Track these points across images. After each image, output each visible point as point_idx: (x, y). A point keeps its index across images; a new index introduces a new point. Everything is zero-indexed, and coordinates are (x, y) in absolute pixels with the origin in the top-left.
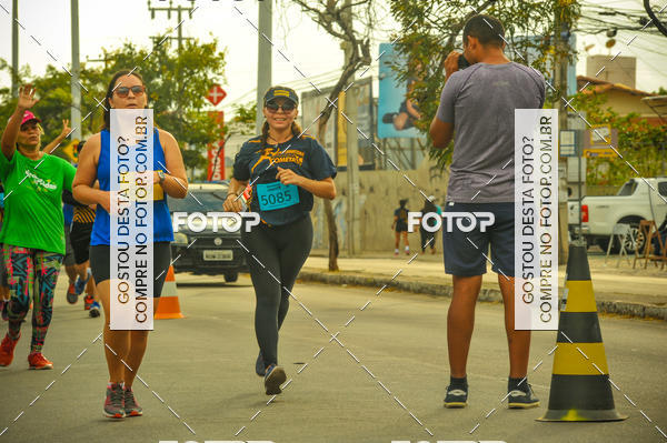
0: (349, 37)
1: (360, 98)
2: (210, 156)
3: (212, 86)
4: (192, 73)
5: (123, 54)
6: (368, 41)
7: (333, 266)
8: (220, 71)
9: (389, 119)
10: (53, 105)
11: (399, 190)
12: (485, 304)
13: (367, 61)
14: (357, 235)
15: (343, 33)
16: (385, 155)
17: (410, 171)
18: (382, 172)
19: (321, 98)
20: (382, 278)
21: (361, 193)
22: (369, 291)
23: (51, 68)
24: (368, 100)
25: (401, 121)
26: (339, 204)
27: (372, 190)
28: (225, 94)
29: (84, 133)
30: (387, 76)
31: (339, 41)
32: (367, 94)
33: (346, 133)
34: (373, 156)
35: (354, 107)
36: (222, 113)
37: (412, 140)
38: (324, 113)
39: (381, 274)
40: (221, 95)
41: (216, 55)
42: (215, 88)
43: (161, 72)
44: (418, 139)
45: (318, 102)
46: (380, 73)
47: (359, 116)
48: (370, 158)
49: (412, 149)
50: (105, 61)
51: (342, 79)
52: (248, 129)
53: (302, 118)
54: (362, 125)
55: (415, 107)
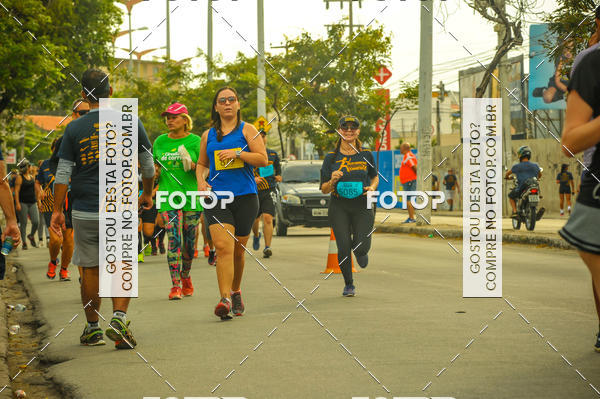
0: (502, 21)
1: (512, 75)
2: (378, 130)
3: (380, 67)
4: (362, 56)
5: (301, 43)
6: (520, 23)
8: (387, 54)
9: (538, 93)
10: (242, 87)
11: (548, 156)
13: (519, 41)
15: (497, 16)
16: (536, 125)
18: (533, 141)
19: (476, 75)
22: (523, 247)
23: (240, 54)
24: (519, 76)
25: (550, 95)
28: (390, 74)
29: (268, 111)
30: (537, 55)
31: (493, 24)
32: (519, 72)
34: (525, 127)
36: (388, 90)
37: (560, 111)
38: (479, 89)
40: (387, 74)
41: (383, 39)
42: (382, 69)
43: (335, 57)
45: (474, 79)
46: (531, 50)
48: (521, 128)
49: (560, 119)
50: (287, 47)
51: (495, 58)
52: (413, 105)
53: (459, 93)
54: (513, 99)
55: (563, 82)
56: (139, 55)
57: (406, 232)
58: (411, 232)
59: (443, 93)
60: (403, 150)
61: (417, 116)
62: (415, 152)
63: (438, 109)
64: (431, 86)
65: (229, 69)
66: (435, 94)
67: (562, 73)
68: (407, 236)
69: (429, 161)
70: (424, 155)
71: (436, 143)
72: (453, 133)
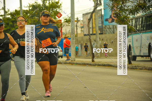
1: (99, 15)
3: (58, 13)
4: (53, 9)
5: (34, 5)
7: (93, 61)
8: (60, 9)
9: (107, 20)
11: (110, 39)
12: (135, 70)
13: (101, 4)
16: (106, 30)
17: (113, 34)
18: (105, 35)
19: (88, 15)
20: (107, 64)
21: (100, 41)
22: (103, 67)
24: (101, 15)
25: (110, 20)
26: (94, 44)
27: (103, 40)
28: (62, 15)
30: (106, 8)
32: (101, 14)
33: (95, 24)
34: (103, 31)
35: (97, 17)
36: (61, 20)
37: (113, 26)
38: (89, 19)
39: (106, 63)
41: (59, 4)
44: (115, 26)
45: (87, 16)
46: (104, 7)
47: (99, 19)
48: (102, 31)
49: (113, 28)
50: (29, 7)
51: (94, 10)
52: (68, 24)
53: (83, 21)
54: (99, 22)
55: (114, 17)
57: (68, 63)
58: (70, 63)
59: (78, 21)
61: (70, 28)
62: (70, 39)
63: (76, 25)
64: (74, 18)
65: (11, 14)
66: (76, 21)
67: (113, 14)
68: (68, 64)
69: (74, 41)
70: (73, 40)
71: (76, 36)
72: (81, 33)
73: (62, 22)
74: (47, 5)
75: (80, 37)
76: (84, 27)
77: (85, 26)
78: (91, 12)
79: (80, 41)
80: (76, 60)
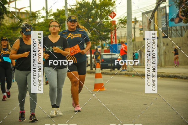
1: (162, 13)
2: (112, 36)
4: (105, 8)
5: (82, 3)
8: (114, 7)
9: (172, 20)
14: (163, 60)
16: (172, 32)
17: (181, 37)
18: (171, 38)
19: (149, 14)
20: (172, 74)
21: (163, 46)
22: (168, 79)
23: (58, 10)
24: (165, 14)
25: (177, 20)
27: (167, 44)
28: (116, 15)
30: (172, 5)
32: (165, 12)
33: (158, 26)
34: (168, 33)
35: (160, 17)
36: (115, 21)
37: (181, 27)
38: (149, 20)
39: (172, 73)
40: (114, 15)
41: (112, 1)
42: (112, 13)
43: (94, 8)
44: (183, 26)
46: (169, 4)
47: (162, 19)
49: (181, 30)
50: (76, 5)
51: (156, 7)
52: (123, 26)
53: (142, 21)
54: (163, 23)
55: (182, 15)
56: (19, 10)
57: (123, 75)
58: (126, 74)
59: (136, 21)
60: (121, 43)
61: (126, 30)
62: (126, 44)
63: (134, 27)
64: (131, 19)
65: (54, 14)
66: (133, 22)
67: (181, 12)
68: (124, 76)
69: (131, 47)
70: (130, 45)
71: (134, 40)
72: (140, 36)
73: (116, 23)
74: (97, 3)
75: (139, 42)
76: (144, 30)
77: (145, 28)
78: (153, 11)
79: (139, 46)
80: (133, 71)
